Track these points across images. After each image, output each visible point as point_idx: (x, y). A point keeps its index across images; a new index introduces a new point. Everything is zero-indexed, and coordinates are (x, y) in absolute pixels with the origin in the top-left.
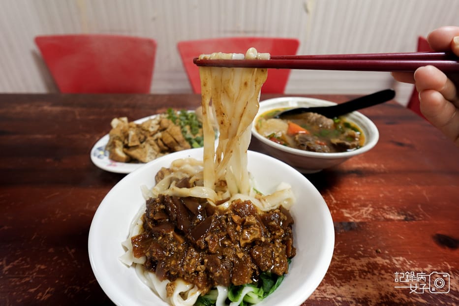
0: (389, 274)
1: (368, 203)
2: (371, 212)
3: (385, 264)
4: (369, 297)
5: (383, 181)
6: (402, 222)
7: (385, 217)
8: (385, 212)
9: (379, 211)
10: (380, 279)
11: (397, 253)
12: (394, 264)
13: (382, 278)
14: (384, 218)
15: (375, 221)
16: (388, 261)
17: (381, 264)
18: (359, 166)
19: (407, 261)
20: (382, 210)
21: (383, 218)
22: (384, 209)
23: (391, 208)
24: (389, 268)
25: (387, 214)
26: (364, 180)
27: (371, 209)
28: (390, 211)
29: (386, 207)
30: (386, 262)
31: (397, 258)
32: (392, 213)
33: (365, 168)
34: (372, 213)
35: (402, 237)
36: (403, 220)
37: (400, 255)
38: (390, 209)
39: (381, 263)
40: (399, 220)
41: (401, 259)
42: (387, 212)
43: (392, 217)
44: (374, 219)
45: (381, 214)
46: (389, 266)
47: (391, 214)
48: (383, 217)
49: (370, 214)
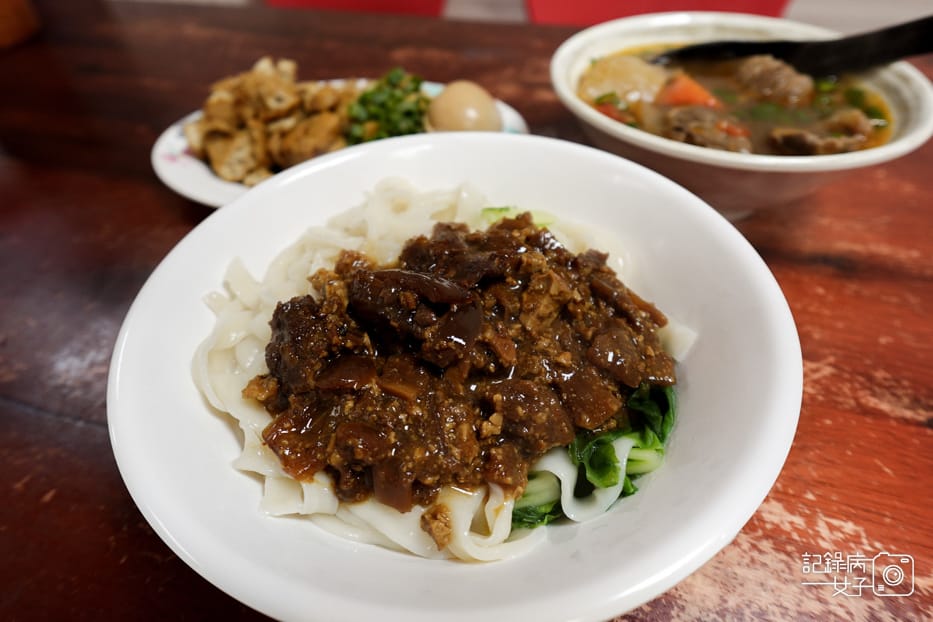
0: (783, 557)
1: (827, 351)
2: (825, 377)
3: (787, 527)
4: (685, 596)
5: (913, 300)
6: (913, 429)
7: (863, 401)
8: (870, 389)
9: (850, 381)
10: (747, 560)
11: (844, 508)
12: (817, 535)
13: (753, 560)
14: (859, 404)
15: (821, 404)
16: (799, 521)
17: (773, 523)
18: (858, 248)
19: (865, 541)
20: (861, 379)
21: (852, 402)
22: (870, 379)
23: (897, 381)
24: (790, 541)
25: (874, 394)
26: (852, 287)
27: (827, 371)
28: (888, 388)
29: (880, 375)
30: (791, 523)
31: (836, 522)
32: (894, 395)
33: (872, 256)
34: (824, 381)
35: (887, 470)
36: (919, 424)
37: (848, 517)
38: (893, 383)
39: (776, 520)
40: (906, 422)
41: (849, 527)
42: (877, 389)
43: (885, 407)
44: (820, 398)
45: (854, 390)
46: (795, 536)
47: (889, 396)
48: (856, 399)
49: (816, 382)
